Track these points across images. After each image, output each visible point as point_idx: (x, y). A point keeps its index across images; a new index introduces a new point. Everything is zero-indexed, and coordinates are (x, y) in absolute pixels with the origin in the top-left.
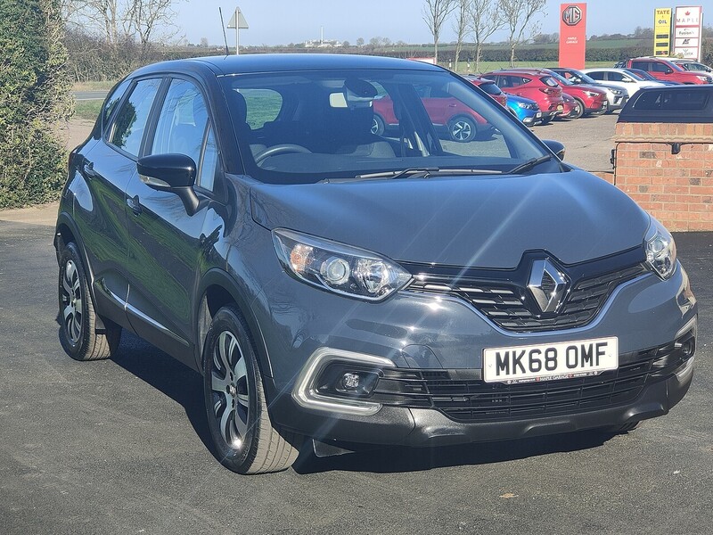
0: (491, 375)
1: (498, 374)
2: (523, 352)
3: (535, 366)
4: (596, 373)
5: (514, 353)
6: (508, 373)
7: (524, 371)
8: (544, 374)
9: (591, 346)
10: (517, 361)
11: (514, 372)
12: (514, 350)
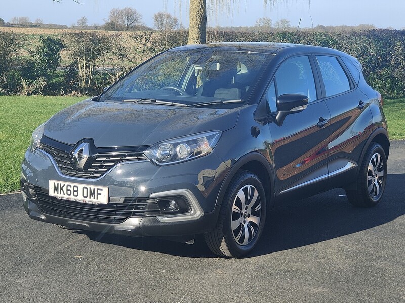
0: (51, 193)
5: (61, 184)
8: (72, 198)
10: (62, 189)
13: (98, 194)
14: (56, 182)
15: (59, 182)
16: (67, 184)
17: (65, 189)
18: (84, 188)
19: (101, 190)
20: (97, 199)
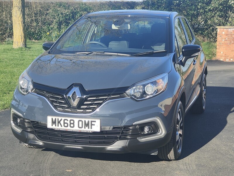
1: (52, 125)
2: (61, 119)
3: (66, 125)
4: (90, 132)
5: (58, 119)
6: (56, 126)
7: (62, 126)
8: (69, 128)
9: (89, 122)
10: (59, 122)
11: (58, 126)
12: (58, 118)
13: (92, 125)
14: (54, 118)
15: (57, 118)
16: (63, 118)
17: (62, 122)
18: (79, 121)
19: (95, 122)
20: (91, 128)
